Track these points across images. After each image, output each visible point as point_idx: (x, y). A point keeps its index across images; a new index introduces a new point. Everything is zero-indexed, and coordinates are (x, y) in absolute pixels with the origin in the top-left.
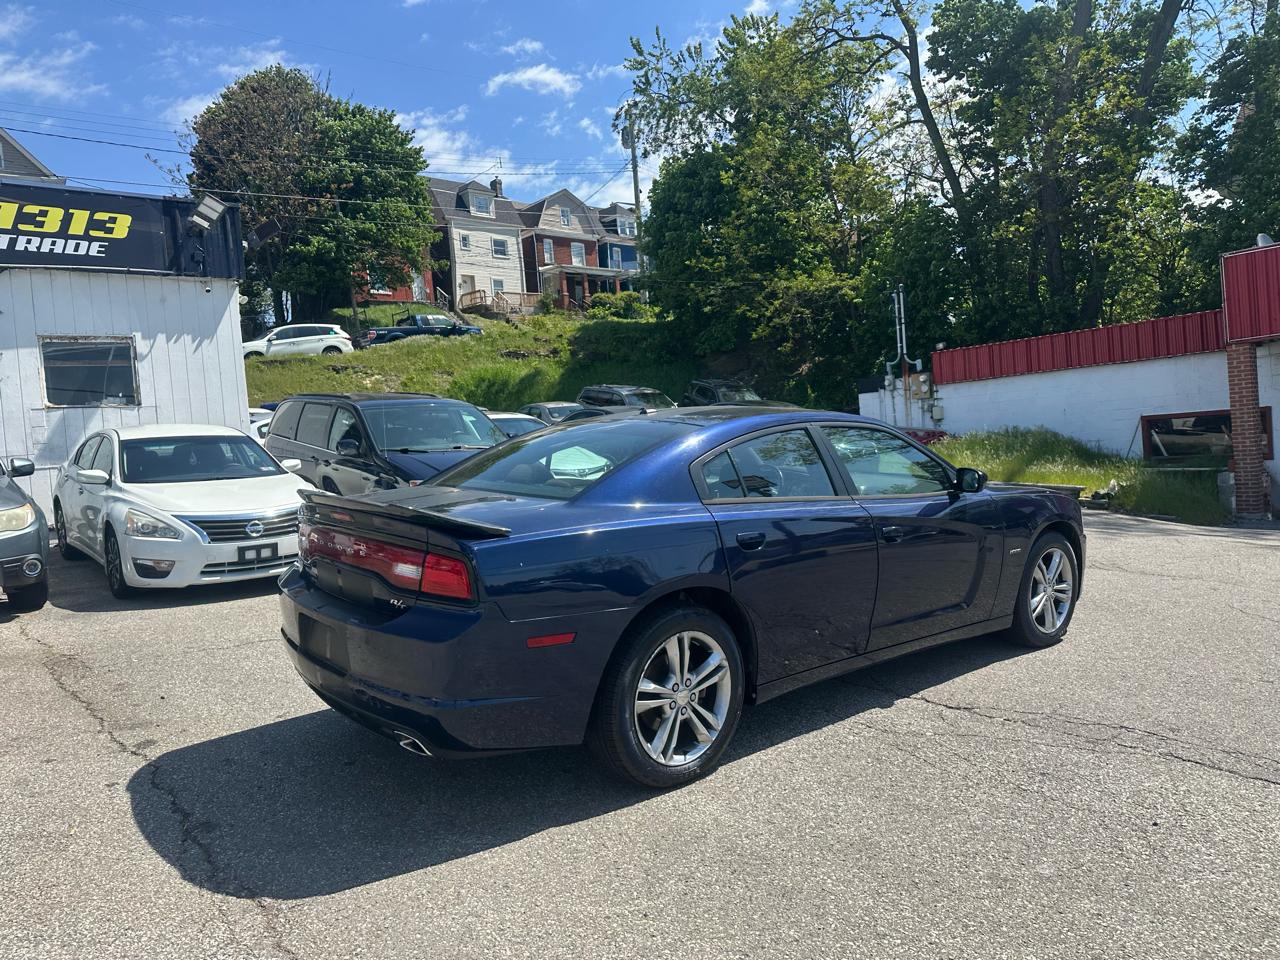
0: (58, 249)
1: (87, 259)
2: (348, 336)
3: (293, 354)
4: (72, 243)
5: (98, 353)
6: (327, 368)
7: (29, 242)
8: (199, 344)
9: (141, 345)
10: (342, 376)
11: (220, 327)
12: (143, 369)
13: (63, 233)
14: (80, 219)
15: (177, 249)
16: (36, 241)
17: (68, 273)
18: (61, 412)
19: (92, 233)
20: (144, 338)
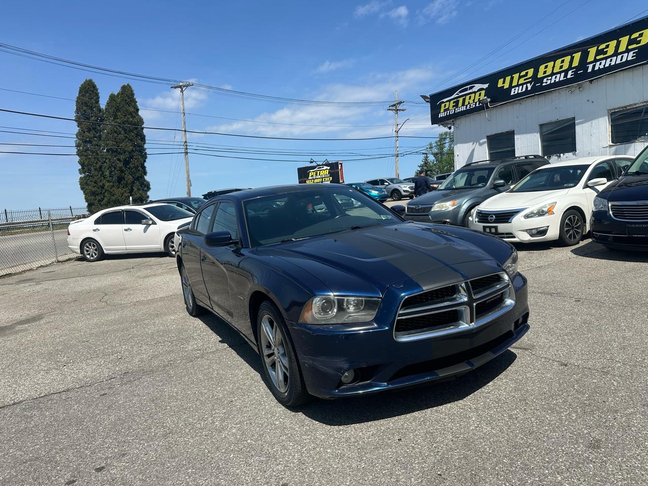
0: (613, 63)
7: (600, 64)
13: (616, 54)
14: (625, 40)
16: (603, 62)
17: (622, 73)
19: (630, 47)
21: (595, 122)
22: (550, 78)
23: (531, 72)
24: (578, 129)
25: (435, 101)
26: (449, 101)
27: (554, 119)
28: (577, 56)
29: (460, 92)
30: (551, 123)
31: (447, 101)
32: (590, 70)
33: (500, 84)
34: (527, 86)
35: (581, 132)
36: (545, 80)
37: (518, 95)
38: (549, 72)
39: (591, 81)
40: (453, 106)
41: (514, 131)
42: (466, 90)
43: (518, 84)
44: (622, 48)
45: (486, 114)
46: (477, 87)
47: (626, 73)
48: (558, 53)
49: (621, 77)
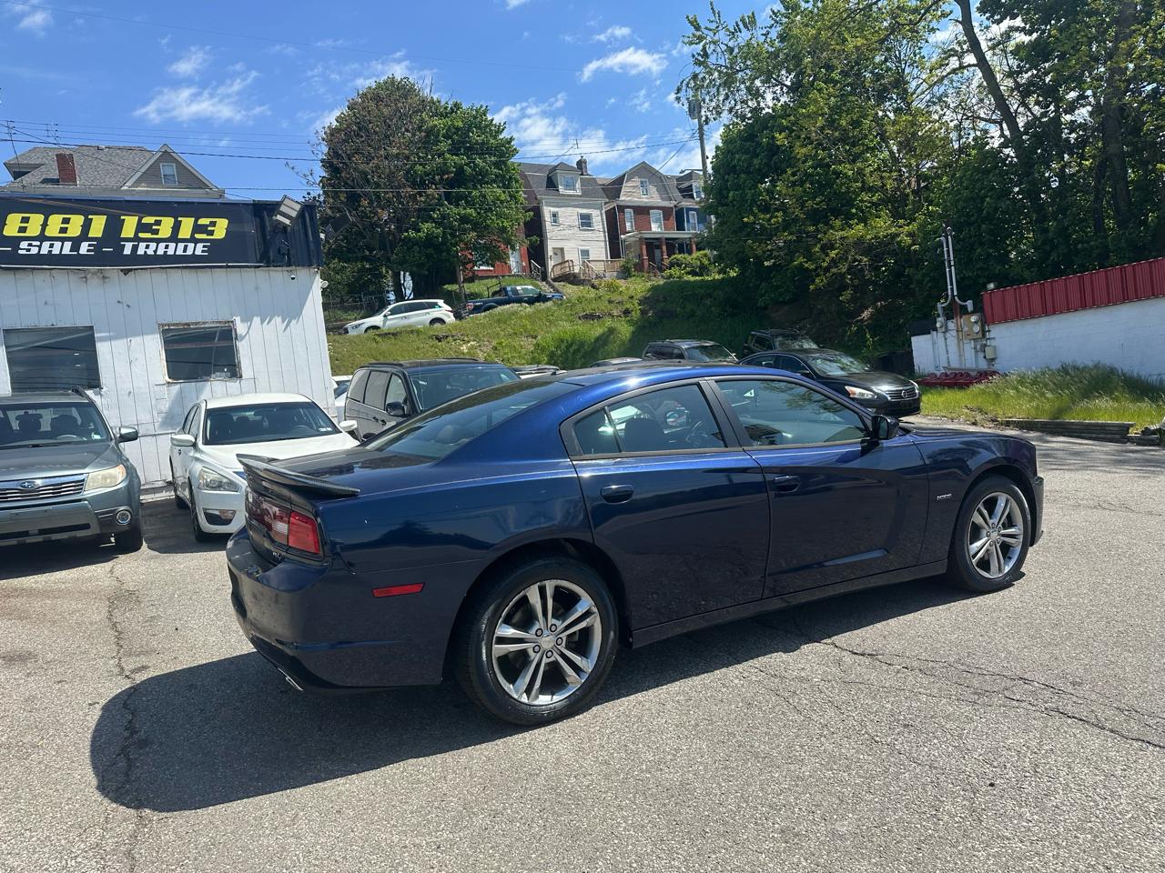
0: (170, 252)
1: (194, 258)
2: (451, 309)
3: (404, 327)
4: (181, 246)
5: (205, 335)
6: (431, 337)
7: (147, 247)
8: (288, 324)
9: (241, 328)
10: (443, 344)
11: (305, 309)
12: (243, 348)
13: (174, 238)
14: (187, 224)
15: (266, 244)
16: (153, 245)
17: (179, 271)
18: (179, 386)
19: (197, 236)
20: (242, 321)
21: (136, 341)
22: (38, 243)
24: (103, 349)
27: (43, 324)
28: (98, 225)
30: (33, 331)
32: (127, 251)
35: (107, 353)
36: (24, 245)
38: (33, 232)
39: (126, 272)
44: (184, 234)
47: (186, 272)
48: (50, 202)
49: (178, 277)
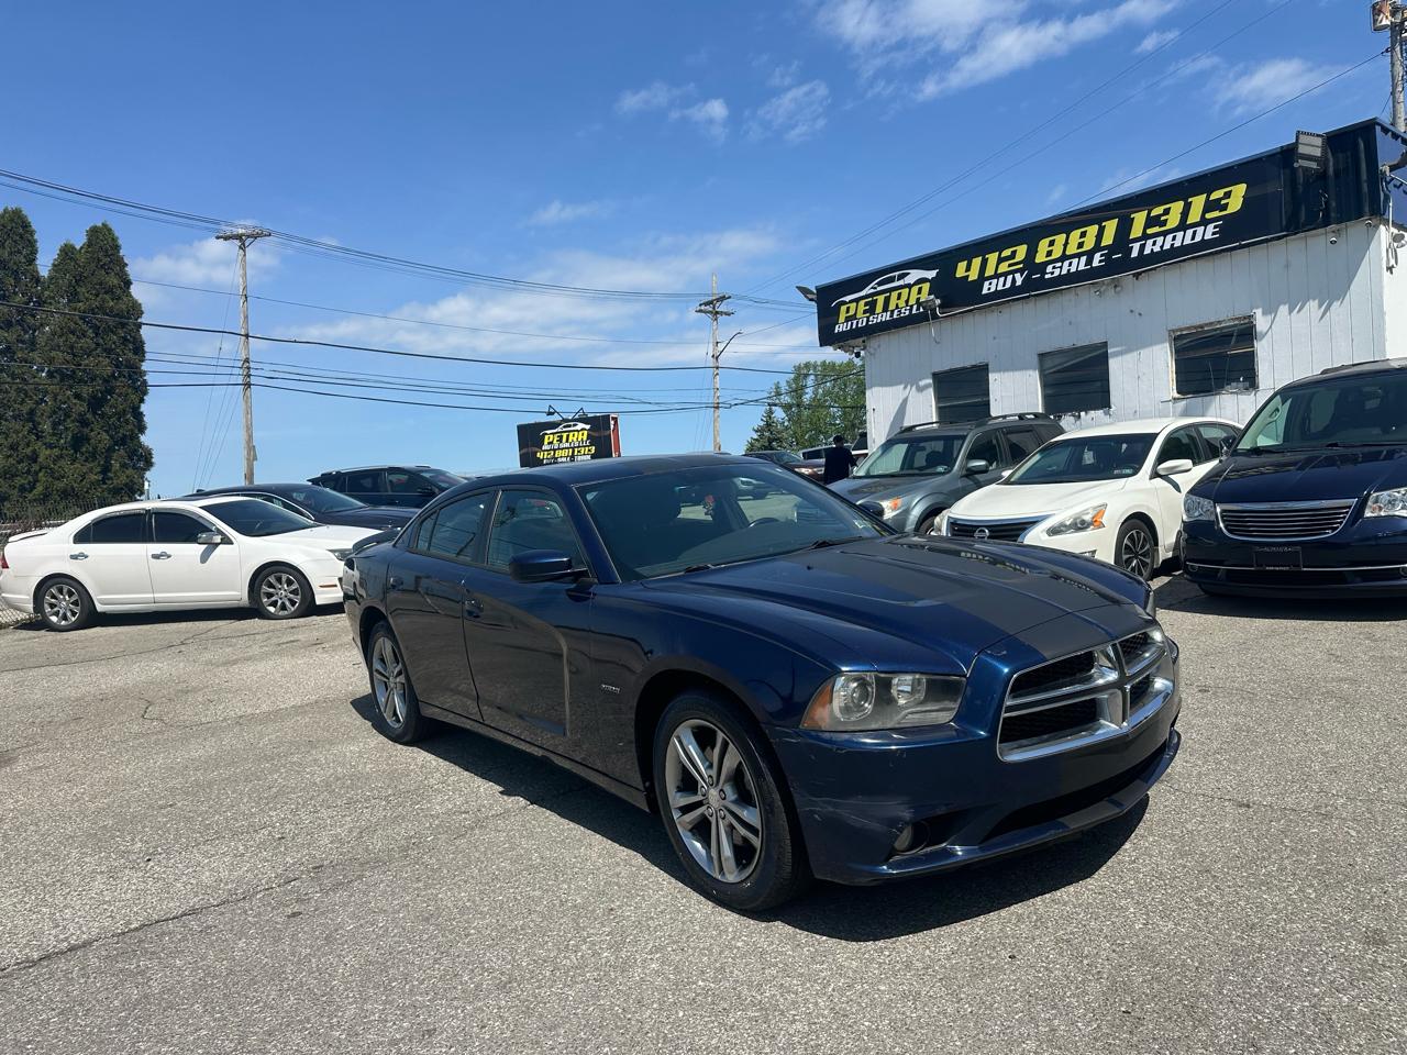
0: (1178, 243)
1: (1204, 244)
4: (1190, 232)
5: (1223, 338)
7: (1154, 243)
8: (1327, 309)
9: (1261, 323)
12: (1261, 348)
13: (1183, 225)
14: (1198, 202)
15: (1296, 202)
16: (1160, 240)
18: (1184, 402)
19: (1208, 216)
20: (1264, 313)
21: (1145, 352)
22: (1059, 264)
23: (1022, 251)
24: (1115, 365)
25: (827, 299)
26: (857, 301)
27: (1066, 344)
28: (1111, 227)
29: (880, 284)
30: (1061, 352)
31: (851, 302)
32: (1135, 254)
33: (961, 271)
34: (1014, 279)
35: (1120, 371)
36: (1049, 269)
37: (997, 294)
38: (1057, 254)
39: (1137, 276)
40: (865, 312)
41: (987, 365)
42: (892, 280)
43: (997, 272)
44: (1194, 217)
45: (932, 330)
46: (914, 275)
47: (1201, 262)
48: (1073, 219)
49: (1192, 270)
